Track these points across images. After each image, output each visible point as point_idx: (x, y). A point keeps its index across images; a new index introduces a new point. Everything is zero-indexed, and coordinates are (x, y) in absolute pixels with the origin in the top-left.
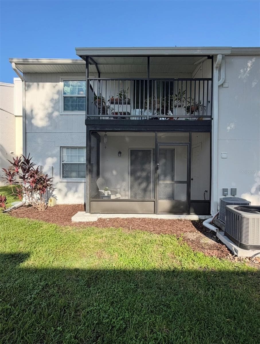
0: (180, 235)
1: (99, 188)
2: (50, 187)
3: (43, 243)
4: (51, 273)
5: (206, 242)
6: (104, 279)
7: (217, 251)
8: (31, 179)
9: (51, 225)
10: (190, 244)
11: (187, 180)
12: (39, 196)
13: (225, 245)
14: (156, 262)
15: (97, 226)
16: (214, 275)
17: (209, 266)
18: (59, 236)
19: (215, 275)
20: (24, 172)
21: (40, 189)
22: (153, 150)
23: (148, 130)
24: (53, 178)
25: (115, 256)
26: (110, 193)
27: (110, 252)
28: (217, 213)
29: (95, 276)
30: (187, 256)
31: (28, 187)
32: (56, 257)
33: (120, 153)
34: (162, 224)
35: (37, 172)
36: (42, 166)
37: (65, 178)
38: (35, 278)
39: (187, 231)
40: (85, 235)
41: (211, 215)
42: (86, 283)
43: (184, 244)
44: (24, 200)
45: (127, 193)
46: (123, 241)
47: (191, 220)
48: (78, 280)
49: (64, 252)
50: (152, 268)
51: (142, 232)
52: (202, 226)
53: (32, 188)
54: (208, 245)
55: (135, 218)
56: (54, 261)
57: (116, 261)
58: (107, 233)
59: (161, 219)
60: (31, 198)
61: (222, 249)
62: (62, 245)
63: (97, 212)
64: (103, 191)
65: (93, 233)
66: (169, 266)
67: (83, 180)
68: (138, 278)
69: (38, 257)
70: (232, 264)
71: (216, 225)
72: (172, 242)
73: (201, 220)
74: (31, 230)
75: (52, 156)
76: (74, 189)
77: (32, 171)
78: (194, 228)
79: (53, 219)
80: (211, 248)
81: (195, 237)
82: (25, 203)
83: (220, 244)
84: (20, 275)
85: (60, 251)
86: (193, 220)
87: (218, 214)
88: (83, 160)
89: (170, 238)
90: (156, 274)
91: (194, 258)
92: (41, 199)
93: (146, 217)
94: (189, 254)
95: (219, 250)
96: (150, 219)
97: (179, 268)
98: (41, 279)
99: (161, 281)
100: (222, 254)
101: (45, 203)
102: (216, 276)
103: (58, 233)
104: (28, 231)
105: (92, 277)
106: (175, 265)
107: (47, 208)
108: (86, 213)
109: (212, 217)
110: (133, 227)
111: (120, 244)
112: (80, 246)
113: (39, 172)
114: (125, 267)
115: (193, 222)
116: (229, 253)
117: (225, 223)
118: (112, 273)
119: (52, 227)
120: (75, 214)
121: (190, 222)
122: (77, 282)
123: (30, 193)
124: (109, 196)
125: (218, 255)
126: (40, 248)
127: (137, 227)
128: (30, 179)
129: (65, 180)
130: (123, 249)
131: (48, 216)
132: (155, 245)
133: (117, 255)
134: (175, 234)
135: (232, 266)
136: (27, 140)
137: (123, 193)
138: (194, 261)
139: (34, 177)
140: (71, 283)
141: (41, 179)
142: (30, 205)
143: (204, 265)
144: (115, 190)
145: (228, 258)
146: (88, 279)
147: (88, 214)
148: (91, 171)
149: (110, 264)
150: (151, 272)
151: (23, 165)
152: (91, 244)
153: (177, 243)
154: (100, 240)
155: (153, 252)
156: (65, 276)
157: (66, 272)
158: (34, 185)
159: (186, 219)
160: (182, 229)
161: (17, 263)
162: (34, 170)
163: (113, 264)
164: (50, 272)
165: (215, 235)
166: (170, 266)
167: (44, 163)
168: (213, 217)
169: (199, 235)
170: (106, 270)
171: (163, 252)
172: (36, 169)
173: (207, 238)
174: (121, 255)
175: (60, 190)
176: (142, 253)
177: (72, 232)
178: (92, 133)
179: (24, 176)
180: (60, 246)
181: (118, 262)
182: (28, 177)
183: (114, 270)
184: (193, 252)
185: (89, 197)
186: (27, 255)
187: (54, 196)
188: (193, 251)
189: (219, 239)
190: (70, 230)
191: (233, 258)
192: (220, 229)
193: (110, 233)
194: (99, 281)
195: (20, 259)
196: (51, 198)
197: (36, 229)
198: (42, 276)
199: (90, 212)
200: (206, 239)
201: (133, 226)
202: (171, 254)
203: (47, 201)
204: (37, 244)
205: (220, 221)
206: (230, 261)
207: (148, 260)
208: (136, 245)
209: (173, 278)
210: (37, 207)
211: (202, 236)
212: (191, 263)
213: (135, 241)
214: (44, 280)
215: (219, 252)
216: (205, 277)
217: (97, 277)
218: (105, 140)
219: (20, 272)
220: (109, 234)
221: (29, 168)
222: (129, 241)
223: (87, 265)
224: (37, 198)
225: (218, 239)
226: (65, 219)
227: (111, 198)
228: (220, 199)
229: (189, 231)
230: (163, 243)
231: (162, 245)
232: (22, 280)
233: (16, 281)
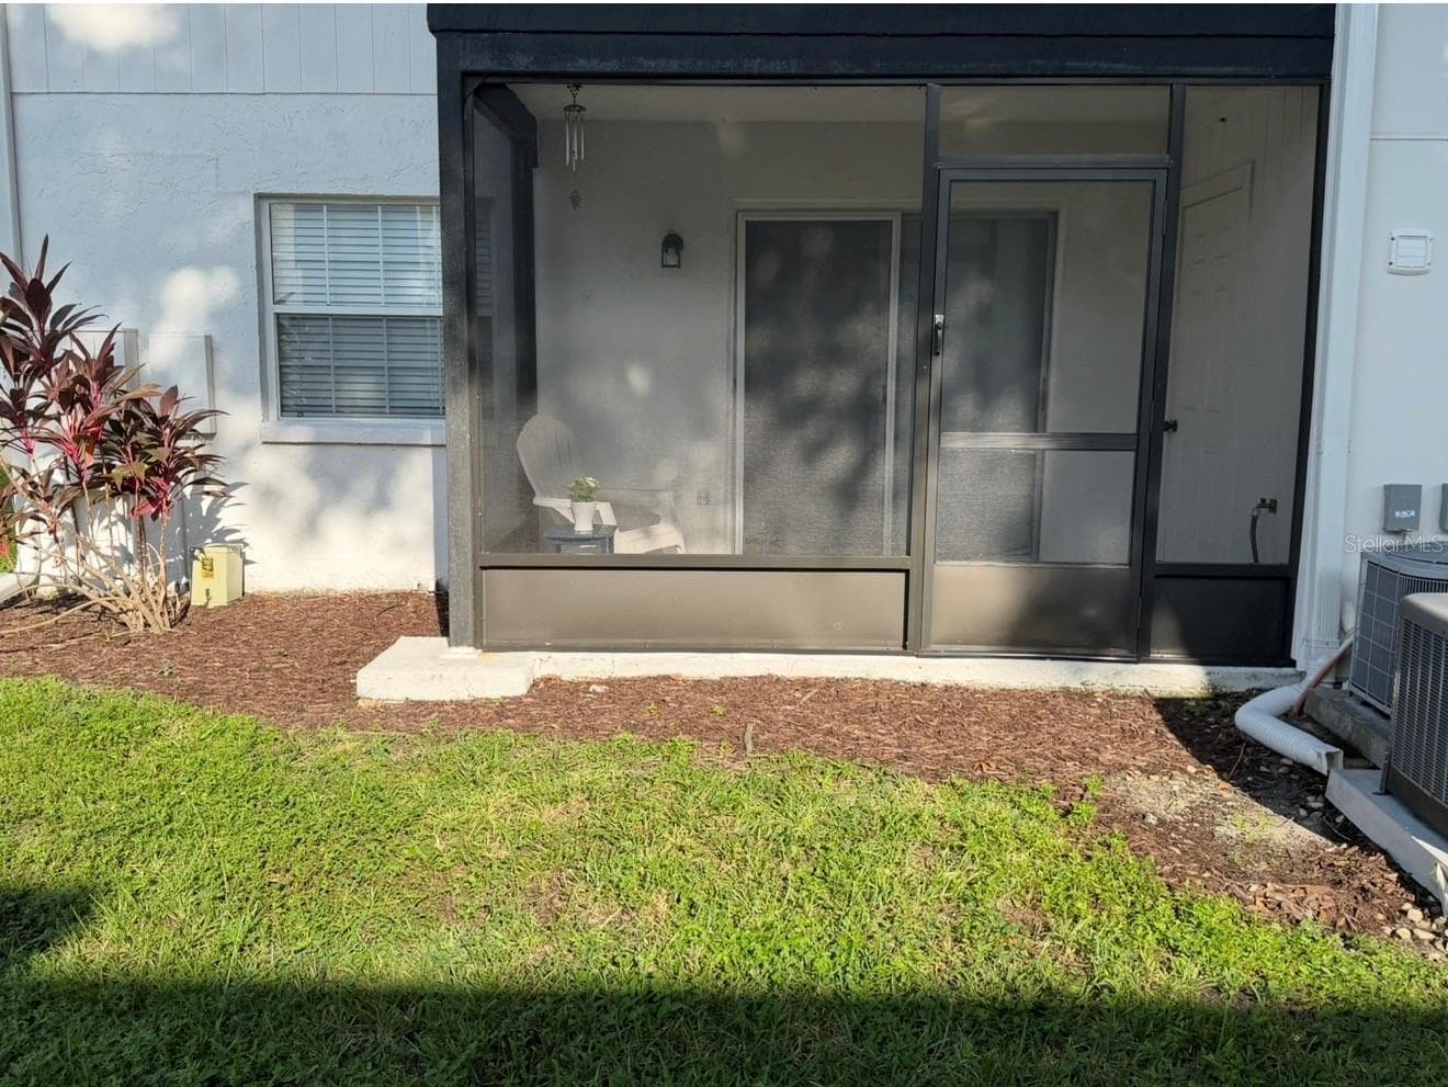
0: (1079, 791)
1: (535, 487)
2: (201, 475)
3: (171, 831)
4: (237, 1013)
5: (1253, 834)
6: (585, 1049)
7: (1328, 889)
8: (66, 421)
9: (216, 725)
10: (1147, 845)
11: (1134, 431)
12: (123, 537)
13: (1384, 852)
14: (919, 954)
15: (526, 729)
16: (1309, 1035)
17: (1272, 984)
18: (278, 792)
19: (1315, 1039)
20: (16, 369)
21: (128, 486)
22: (903, 221)
23: (877, 66)
24: (213, 412)
25: (649, 909)
26: (608, 518)
27: (617, 887)
28: (1335, 654)
29: (528, 1034)
30: (1129, 916)
31: (51, 472)
32: (265, 920)
33: (673, 243)
34: (957, 718)
35: (105, 367)
36: (136, 332)
37: (301, 414)
38: (133, 1041)
39: (1125, 767)
40: (452, 781)
41: (1293, 664)
42: (465, 1073)
43: (1109, 847)
44: (26, 557)
45: (721, 517)
46: (700, 817)
47: (1157, 695)
48: (416, 1056)
49: (313, 890)
50: (898, 990)
51: (826, 764)
52: (1229, 735)
53: (75, 480)
54: (1268, 857)
55: (778, 679)
56: (248, 941)
57: (658, 942)
58: (592, 769)
59: (947, 689)
60: (71, 552)
61: (1364, 882)
62: (301, 847)
63: (525, 643)
64: (560, 505)
65: (504, 770)
66: (1009, 978)
67: (427, 430)
68: (808, 1051)
69: (149, 916)
70: (1423, 971)
71: (1328, 732)
72: (1024, 830)
73: (1225, 696)
74: (89, 751)
75: (204, 260)
76: (365, 486)
77: (71, 366)
78: (1173, 746)
79: (233, 685)
80: (1288, 869)
81: (1182, 804)
82: (36, 581)
83: (1350, 846)
84: (36, 1023)
85: (285, 881)
86: (1164, 695)
87: (1341, 661)
88: (424, 292)
89: (1015, 805)
90: (920, 1024)
91: (1174, 932)
92: (141, 557)
93: (850, 675)
94: (1139, 907)
95: (1340, 882)
96: (879, 687)
97: (1074, 988)
98: (172, 1052)
99: (959, 1069)
100: (1360, 909)
101: (167, 584)
102: (1319, 1044)
103: (266, 774)
104: (67, 760)
105: (505, 1037)
106: (1047, 975)
107: (184, 616)
108: (450, 645)
109: (1302, 675)
110: (767, 736)
111: (680, 835)
112: (419, 851)
113: (121, 367)
114: (718, 977)
115: (1171, 710)
116: (1407, 906)
117: (1386, 717)
118: (633, 1015)
119: (229, 735)
120: (375, 655)
121: (1149, 708)
122: (409, 1072)
123: (68, 517)
124: (602, 537)
125: (1333, 914)
126: (156, 864)
127: (790, 732)
128: (59, 420)
129: (301, 430)
130: (701, 870)
131: (194, 663)
132: (912, 849)
133: (663, 907)
134: (1045, 784)
135: (1428, 986)
136: (25, 151)
137: (697, 517)
138: (1174, 950)
139: (88, 406)
140: (369, 1075)
141: (136, 417)
142: (66, 599)
143: (1237, 975)
144: (645, 500)
145: (1404, 933)
146: (479, 1048)
147: (466, 652)
148: (477, 365)
149: (619, 959)
150: (889, 1015)
151: (9, 321)
152: (493, 840)
153: (1061, 840)
154: (549, 812)
155: (898, 888)
156: (327, 1036)
157: (332, 1008)
158: (90, 460)
159: (1122, 691)
160: (1094, 754)
161: (12, 954)
162: (84, 358)
163: (640, 958)
164: (233, 1008)
165: (1319, 793)
166: (1014, 979)
167: (153, 311)
168: (1310, 678)
169: (1210, 789)
170: (597, 999)
171: (968, 892)
172: (95, 351)
173: (1261, 812)
174: (692, 905)
175: (269, 496)
176: (826, 896)
177: (361, 764)
178: (477, 92)
179: (18, 396)
180: (290, 848)
181: (672, 947)
182: (47, 406)
183: (650, 998)
184: (1167, 894)
185: (468, 538)
186: (74, 902)
187: (228, 538)
188: (1170, 887)
189: (1346, 820)
190: (345, 752)
191: (1432, 936)
192: (1353, 754)
193: (616, 772)
194: (555, 1062)
195: (26, 927)
196: (212, 550)
197: (122, 747)
198: (182, 1034)
199: (477, 643)
200: (1255, 817)
201: (764, 730)
202: (1018, 904)
203: (181, 569)
204: (136, 839)
205: (1350, 702)
206: (1410, 956)
207: (871, 937)
208: (787, 844)
209: (1032, 1051)
210: (116, 610)
211: (1226, 795)
212: (1151, 963)
213: (781, 820)
214: (196, 1057)
215: (1344, 896)
216: (1245, 1047)
217: (536, 1040)
218: (573, 147)
219: (36, 1004)
220: (609, 774)
221: (51, 341)
222: (738, 822)
223: (471, 968)
224: (115, 548)
225: (1339, 820)
226: (309, 686)
227: (615, 552)
228: (1363, 555)
229: (1139, 768)
230: (964, 836)
231: (961, 848)
232: (49, 1057)
233: (13, 1059)
